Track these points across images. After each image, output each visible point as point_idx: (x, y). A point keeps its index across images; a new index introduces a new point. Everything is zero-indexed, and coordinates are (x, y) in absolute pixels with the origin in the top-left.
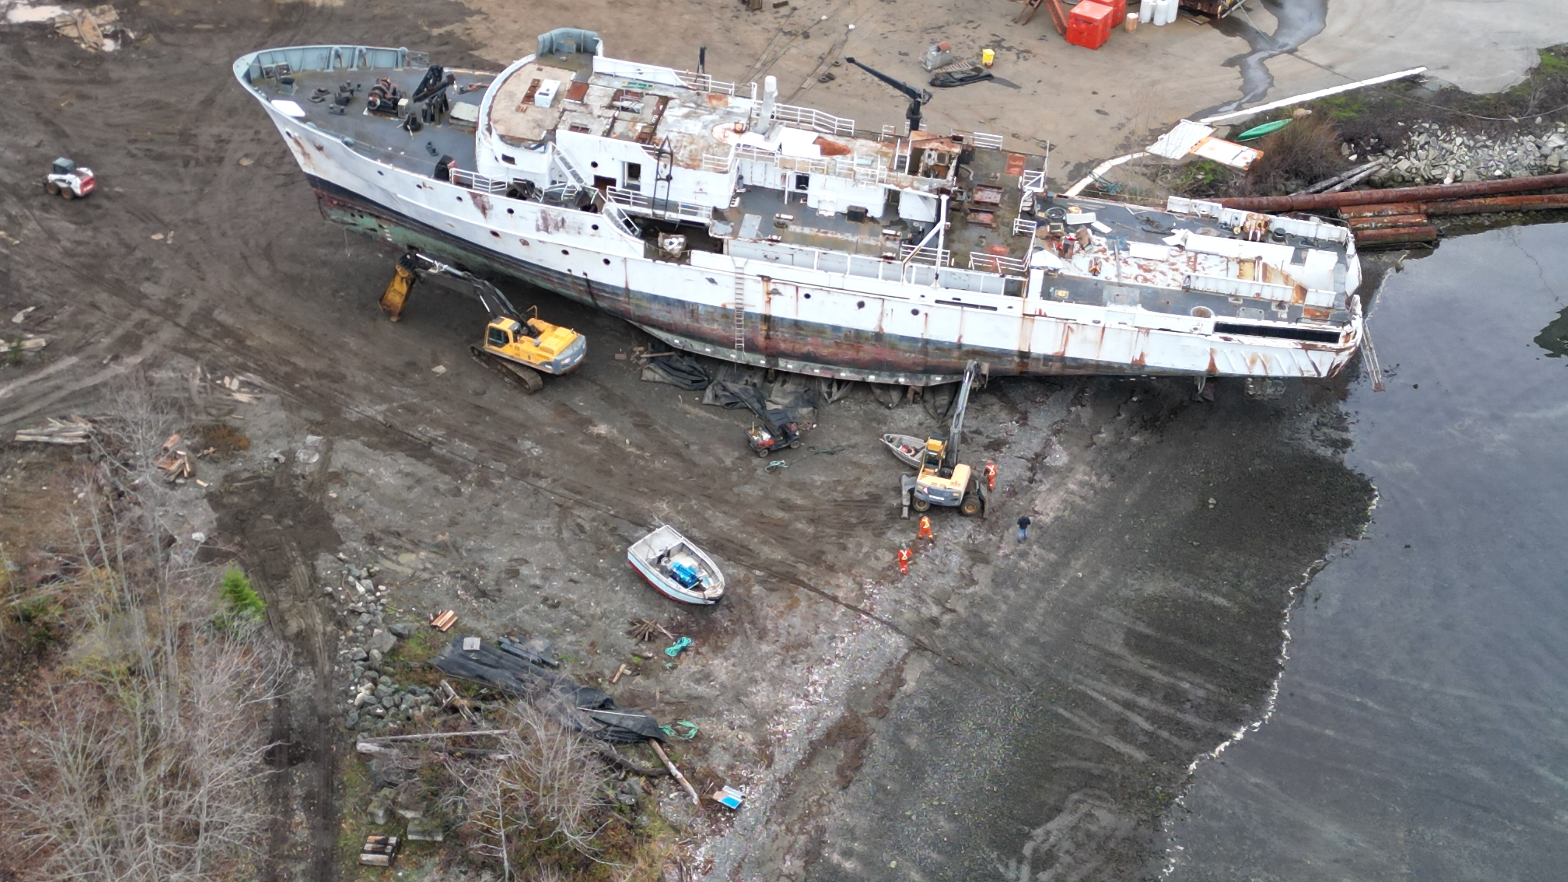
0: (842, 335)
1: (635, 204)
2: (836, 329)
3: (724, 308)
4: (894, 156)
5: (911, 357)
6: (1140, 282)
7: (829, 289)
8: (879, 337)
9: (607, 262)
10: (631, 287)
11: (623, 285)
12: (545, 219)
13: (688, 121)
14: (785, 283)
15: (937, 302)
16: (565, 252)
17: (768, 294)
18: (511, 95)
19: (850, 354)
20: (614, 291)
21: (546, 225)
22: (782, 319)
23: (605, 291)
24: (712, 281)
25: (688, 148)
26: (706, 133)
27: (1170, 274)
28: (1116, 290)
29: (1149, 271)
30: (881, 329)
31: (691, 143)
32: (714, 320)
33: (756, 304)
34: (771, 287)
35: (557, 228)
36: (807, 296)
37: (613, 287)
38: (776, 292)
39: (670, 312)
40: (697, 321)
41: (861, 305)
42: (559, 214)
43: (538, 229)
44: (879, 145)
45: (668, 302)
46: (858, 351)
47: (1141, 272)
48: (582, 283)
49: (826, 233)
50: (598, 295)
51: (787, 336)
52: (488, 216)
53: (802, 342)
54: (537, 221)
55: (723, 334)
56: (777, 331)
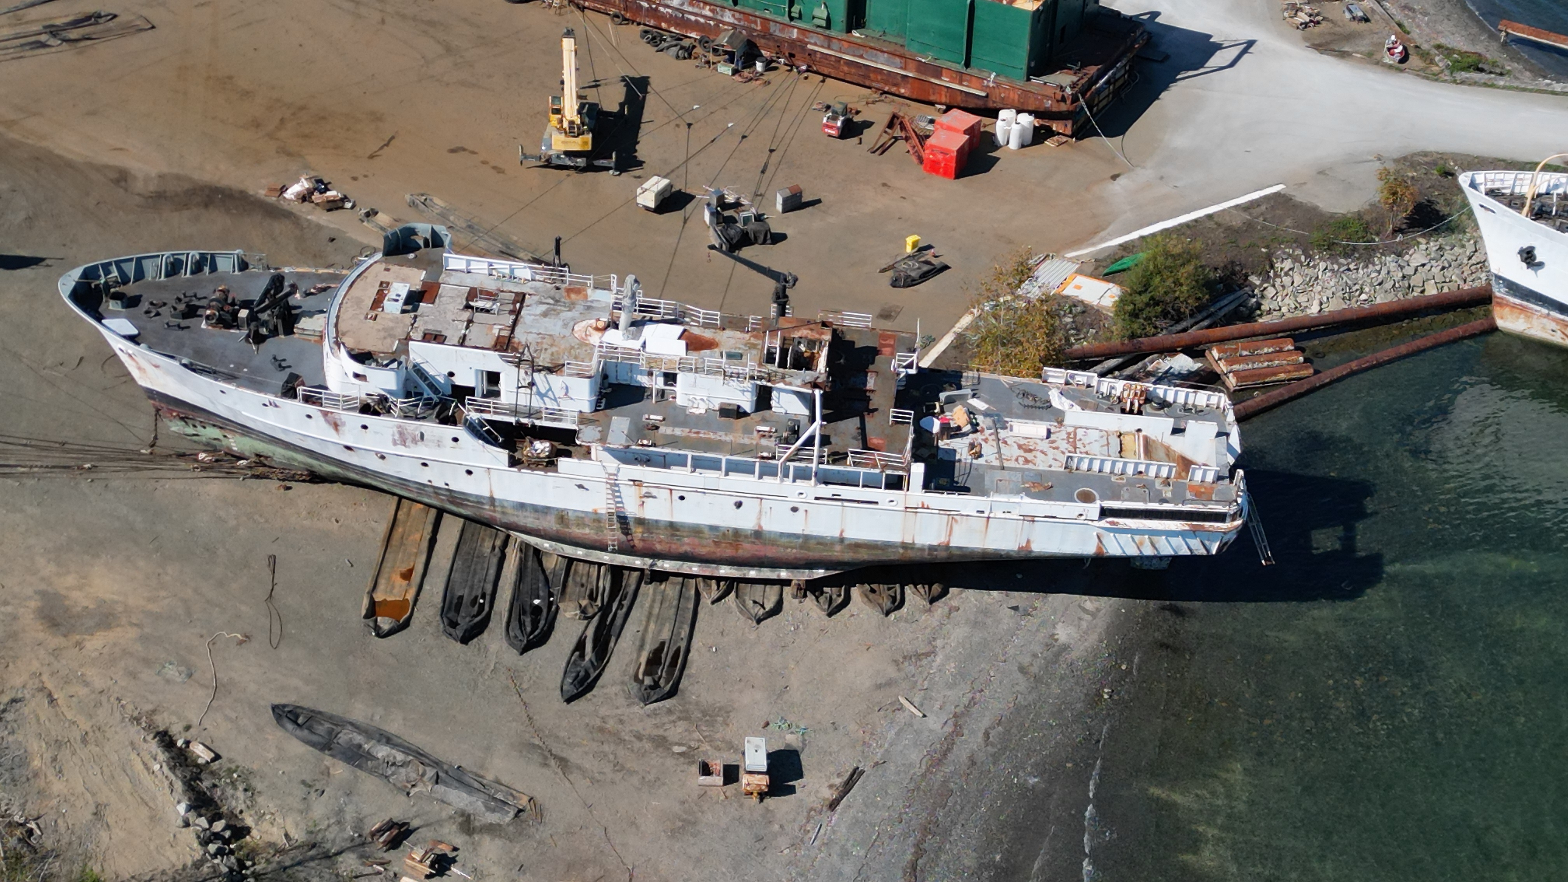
0: (720, 534)
1: (495, 413)
2: (714, 528)
3: (595, 513)
4: (763, 347)
5: (792, 553)
6: (1021, 464)
7: (704, 491)
8: (758, 534)
9: (469, 472)
10: (495, 496)
11: (488, 495)
12: (401, 434)
13: (547, 319)
14: (658, 487)
15: (817, 498)
17: (642, 497)
18: (359, 302)
19: (729, 552)
20: (479, 501)
21: (403, 439)
22: (657, 521)
23: (468, 501)
24: (580, 486)
25: (549, 351)
26: (567, 332)
27: (1051, 452)
28: (999, 474)
29: (1030, 451)
30: (760, 526)
31: (552, 345)
32: (585, 525)
33: (630, 508)
34: (644, 490)
35: (414, 441)
36: (682, 498)
37: (477, 496)
38: (649, 496)
39: (538, 519)
40: (568, 528)
41: (739, 505)
42: (416, 429)
43: (395, 443)
44: (747, 336)
45: (536, 509)
46: (737, 550)
47: (1021, 453)
48: (444, 493)
49: (698, 433)
50: (462, 504)
51: (662, 537)
52: (341, 432)
53: (679, 542)
54: (393, 435)
55: (596, 537)
56: (652, 533)
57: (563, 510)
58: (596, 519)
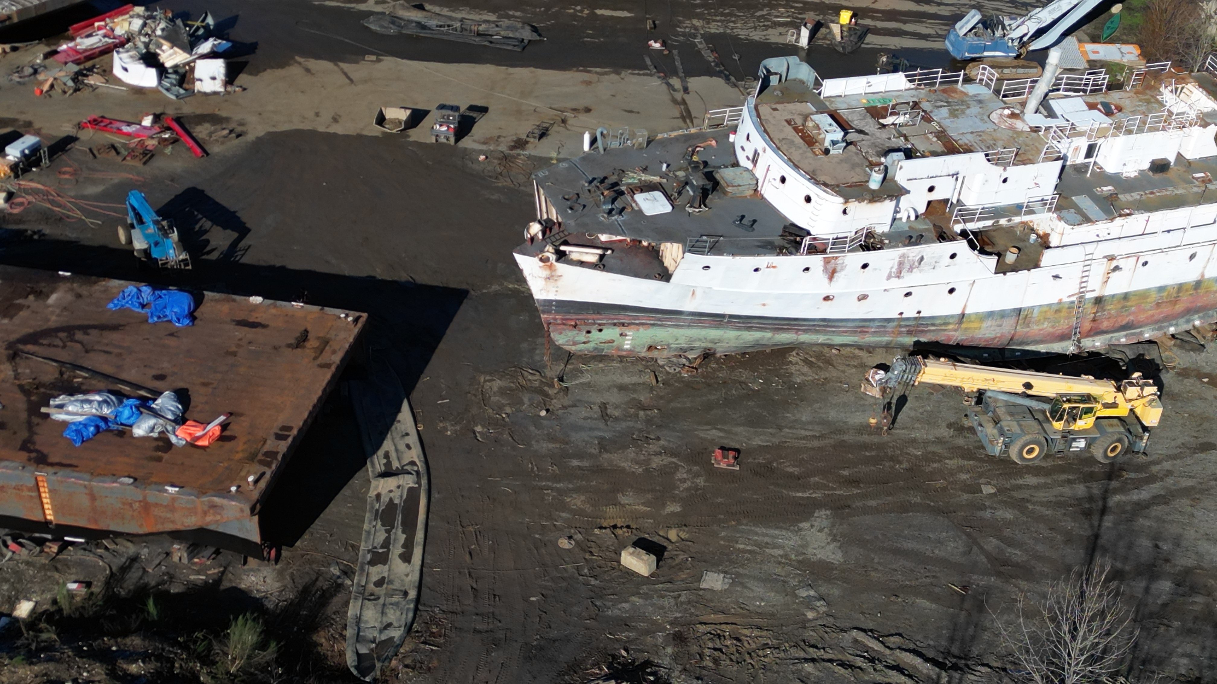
0: (1165, 294)
2: (1161, 289)
3: (1060, 302)
7: (1167, 250)
8: (1198, 284)
9: (951, 291)
10: (967, 312)
11: (959, 312)
12: (901, 264)
13: (961, 119)
14: (1129, 256)
16: (908, 294)
17: (1108, 273)
19: (1166, 310)
20: (945, 320)
21: (900, 270)
22: (1113, 296)
23: (933, 325)
24: (1056, 277)
30: (1203, 275)
32: (1046, 319)
33: (1095, 288)
34: (1114, 263)
35: (911, 270)
36: (1145, 263)
37: (947, 316)
38: (1117, 268)
39: (1001, 326)
40: (1028, 327)
41: (1192, 257)
42: (920, 252)
43: (889, 277)
45: (1003, 314)
46: (1174, 305)
48: (910, 323)
49: (1152, 193)
50: (922, 331)
51: (1112, 312)
52: (834, 279)
53: (1126, 313)
54: (892, 268)
55: (1051, 330)
56: (1104, 311)
57: (1029, 308)
58: (1058, 308)
